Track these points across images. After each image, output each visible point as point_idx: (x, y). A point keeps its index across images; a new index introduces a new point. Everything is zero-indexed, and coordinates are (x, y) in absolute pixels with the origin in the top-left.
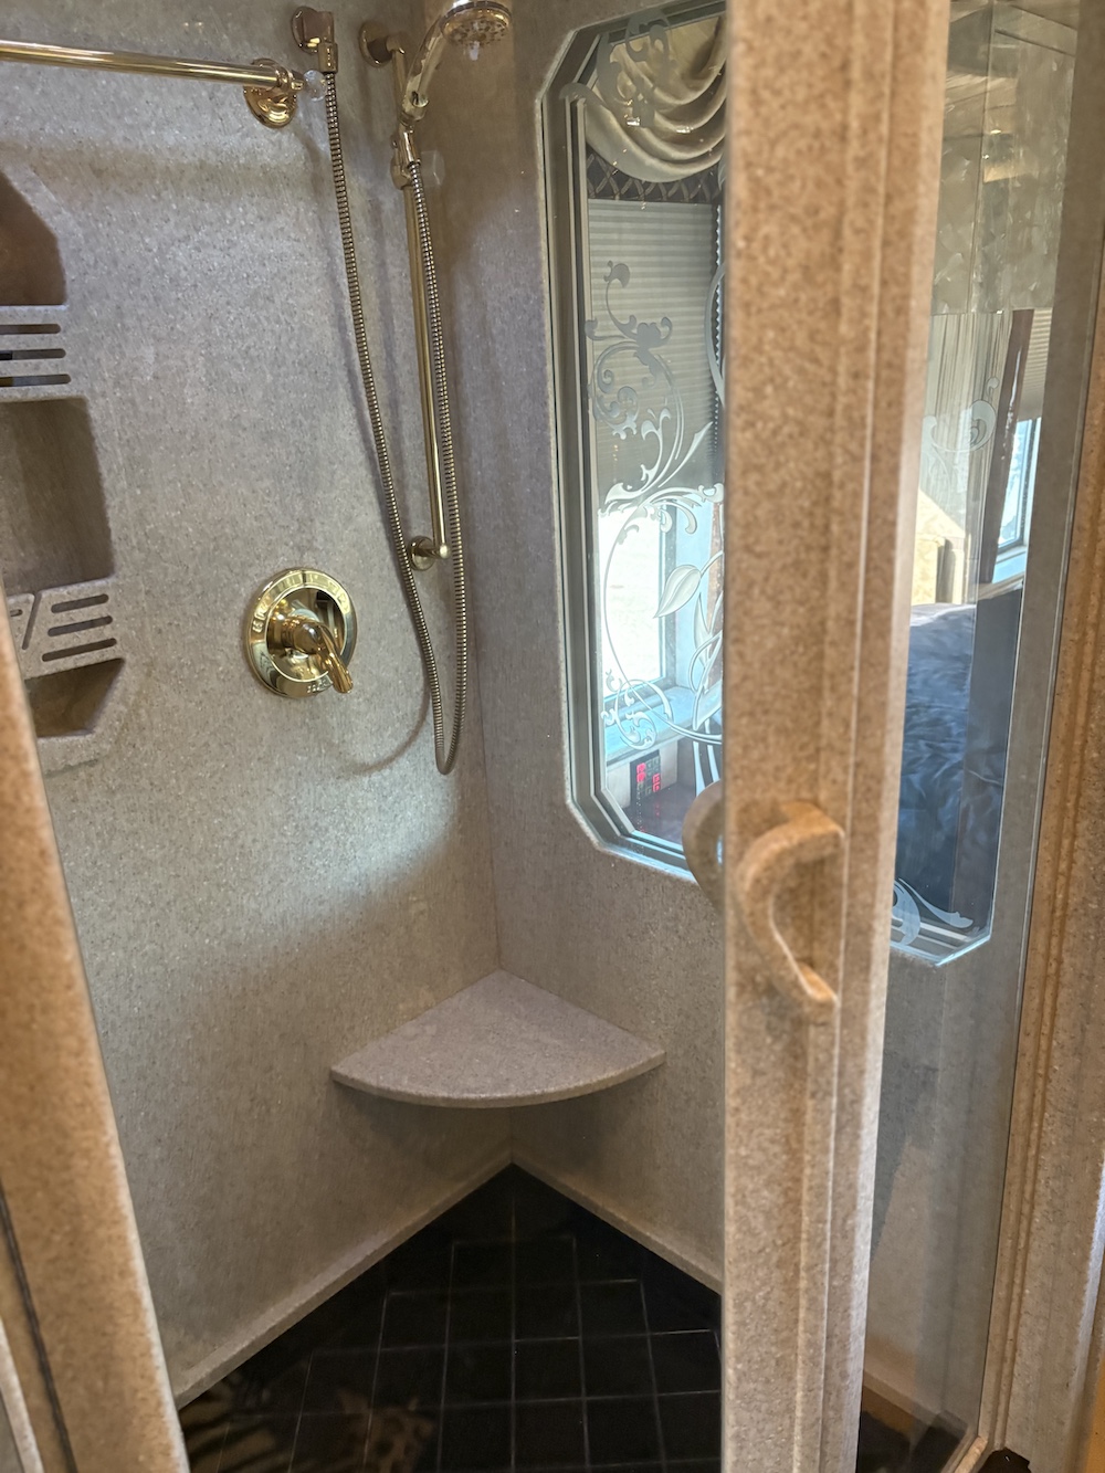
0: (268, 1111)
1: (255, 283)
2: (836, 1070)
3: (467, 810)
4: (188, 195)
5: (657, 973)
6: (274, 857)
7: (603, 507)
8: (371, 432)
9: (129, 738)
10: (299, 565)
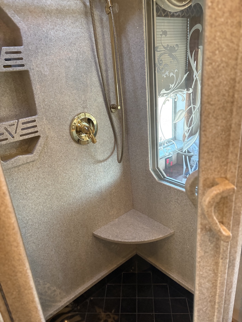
0: (78, 243)
1: (71, 40)
2: (229, 252)
3: (125, 171)
4: (53, 17)
5: (173, 212)
6: (79, 183)
7: (160, 95)
8: (101, 78)
9: (42, 155)
10: (83, 112)
